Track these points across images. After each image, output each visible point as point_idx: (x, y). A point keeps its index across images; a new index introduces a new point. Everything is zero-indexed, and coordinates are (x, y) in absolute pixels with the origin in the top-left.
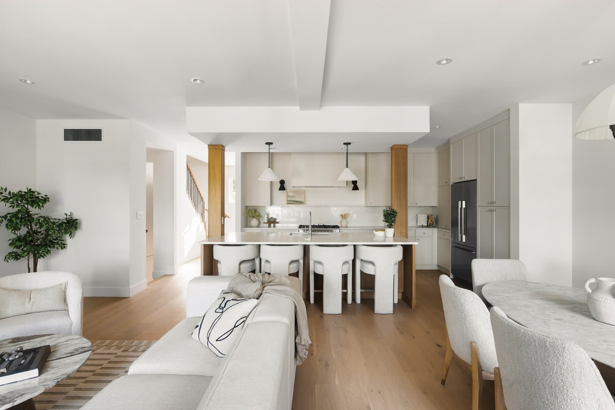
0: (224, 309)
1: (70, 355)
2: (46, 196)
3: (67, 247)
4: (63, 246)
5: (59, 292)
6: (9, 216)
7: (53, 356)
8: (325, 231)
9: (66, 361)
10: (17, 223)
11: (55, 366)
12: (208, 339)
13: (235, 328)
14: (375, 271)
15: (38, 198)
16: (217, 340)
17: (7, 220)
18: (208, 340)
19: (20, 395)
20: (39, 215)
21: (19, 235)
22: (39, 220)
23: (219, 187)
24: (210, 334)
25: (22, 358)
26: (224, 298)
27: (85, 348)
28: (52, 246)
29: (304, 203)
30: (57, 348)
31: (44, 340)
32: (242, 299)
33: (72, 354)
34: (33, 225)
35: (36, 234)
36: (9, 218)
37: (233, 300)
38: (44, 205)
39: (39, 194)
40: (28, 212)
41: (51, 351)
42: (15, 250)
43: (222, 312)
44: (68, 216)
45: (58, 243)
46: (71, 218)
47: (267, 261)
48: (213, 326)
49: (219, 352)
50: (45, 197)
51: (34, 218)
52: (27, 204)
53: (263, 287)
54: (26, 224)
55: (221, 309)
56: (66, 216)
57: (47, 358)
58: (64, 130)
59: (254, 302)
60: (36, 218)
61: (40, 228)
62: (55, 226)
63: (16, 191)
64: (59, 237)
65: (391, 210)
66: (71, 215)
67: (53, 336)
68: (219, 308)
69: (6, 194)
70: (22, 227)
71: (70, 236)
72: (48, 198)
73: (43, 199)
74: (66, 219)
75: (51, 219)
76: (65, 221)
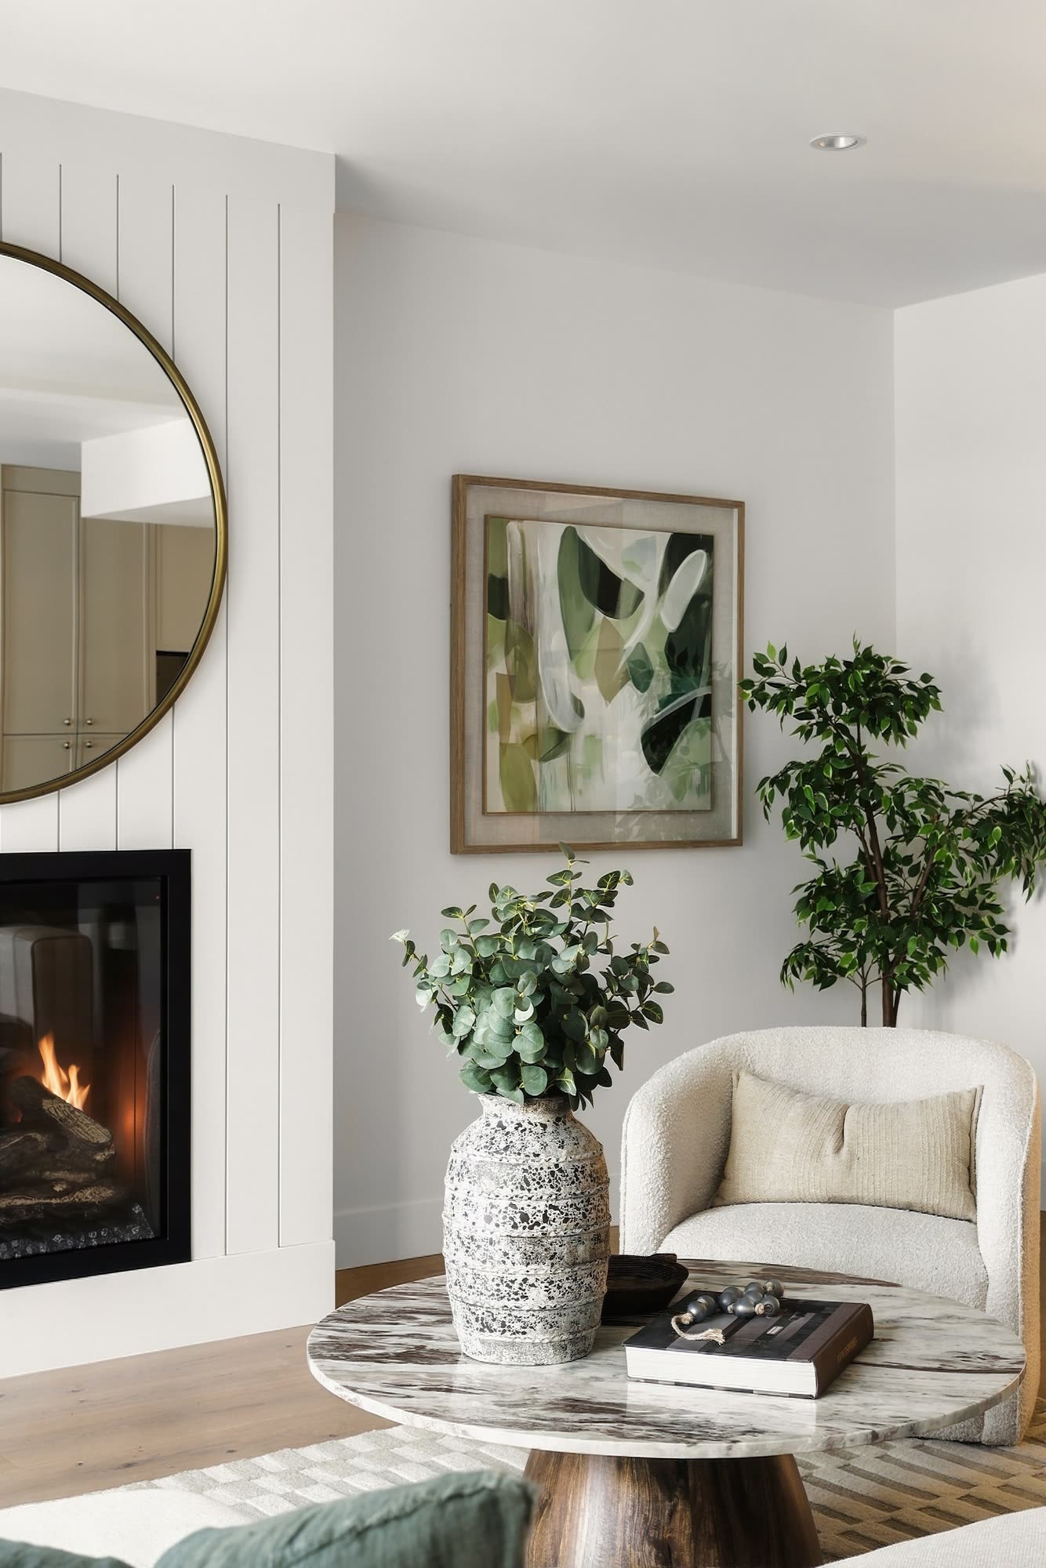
1: (936, 1365)
2: (926, 678)
3: (1014, 946)
4: (998, 938)
5: (946, 1131)
6: (794, 774)
7: (878, 1352)
9: (918, 1381)
10: (819, 810)
11: (876, 1384)
15: (895, 689)
17: (787, 791)
19: (751, 1429)
20: (901, 776)
21: (830, 866)
22: (900, 798)
25: (776, 1318)
27: (997, 1358)
28: (954, 930)
30: (895, 1334)
31: (862, 1297)
33: (943, 1366)
34: (880, 820)
35: (891, 866)
36: (793, 784)
38: (916, 722)
39: (898, 670)
40: (859, 759)
41: (875, 1336)
42: (819, 937)
44: (1017, 784)
45: (977, 924)
46: (1028, 794)
50: (923, 685)
51: (880, 790)
52: (854, 719)
54: (854, 817)
56: (1006, 782)
57: (858, 1354)
60: (888, 788)
61: (908, 837)
62: (961, 831)
63: (818, 663)
64: (984, 888)
66: (1028, 776)
67: (893, 1290)
69: (784, 676)
70: (841, 830)
71: (1027, 890)
72: (936, 690)
73: (916, 694)
74: (1010, 797)
75: (946, 796)
76: (1001, 806)
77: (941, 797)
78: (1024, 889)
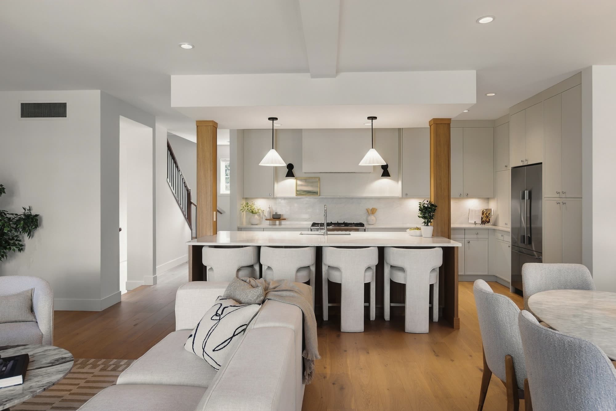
0: (222, 316)
1: (51, 365)
3: (24, 249)
4: (21, 248)
5: (25, 300)
7: (33, 365)
8: (346, 230)
9: (48, 371)
11: (37, 375)
12: (204, 349)
13: (234, 337)
14: (405, 278)
16: (214, 350)
18: (204, 351)
19: (8, 399)
23: (210, 174)
24: (205, 344)
25: (3, 365)
26: (221, 305)
27: (66, 358)
28: (8, 247)
29: (319, 194)
30: (36, 358)
31: (19, 351)
32: (242, 305)
33: (52, 364)
37: (231, 306)
41: (30, 361)
43: (220, 320)
44: (27, 211)
45: (15, 245)
46: (29, 213)
47: (269, 268)
48: (208, 335)
49: (216, 363)
53: (266, 294)
55: (218, 316)
56: (24, 211)
57: (27, 367)
58: (20, 104)
59: (255, 308)
62: (11, 223)
64: (16, 236)
65: (428, 202)
66: (30, 209)
67: (28, 346)
68: (216, 315)
72: (4, 189)
74: (24, 215)
75: (7, 214)
76: (23, 216)
77: (5, 215)
78: (28, 236)
